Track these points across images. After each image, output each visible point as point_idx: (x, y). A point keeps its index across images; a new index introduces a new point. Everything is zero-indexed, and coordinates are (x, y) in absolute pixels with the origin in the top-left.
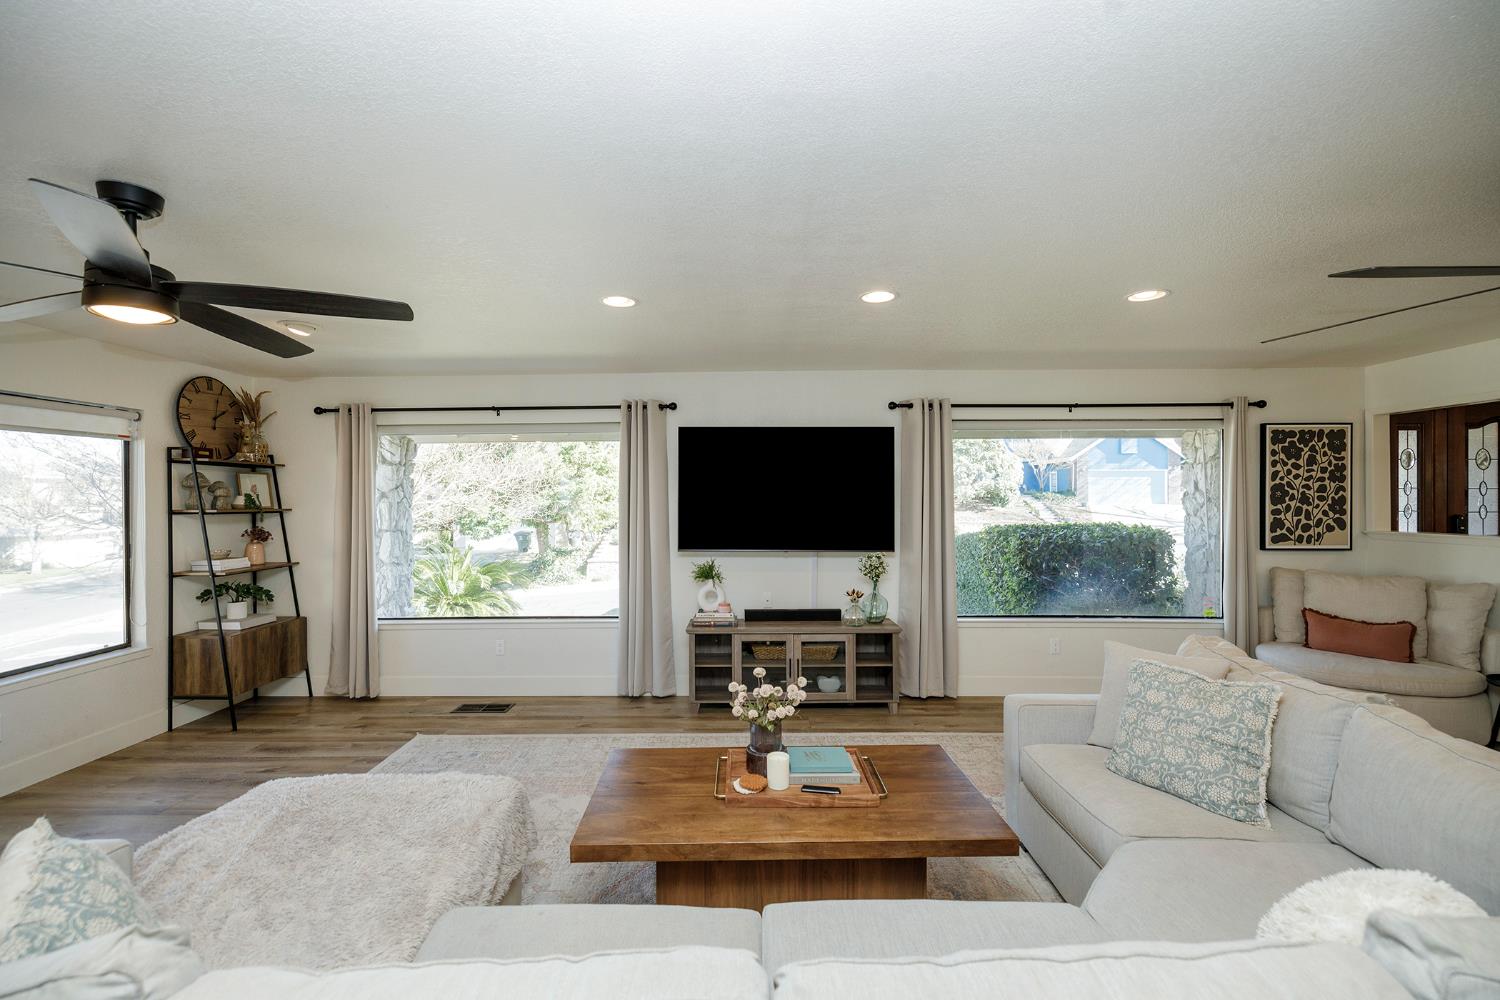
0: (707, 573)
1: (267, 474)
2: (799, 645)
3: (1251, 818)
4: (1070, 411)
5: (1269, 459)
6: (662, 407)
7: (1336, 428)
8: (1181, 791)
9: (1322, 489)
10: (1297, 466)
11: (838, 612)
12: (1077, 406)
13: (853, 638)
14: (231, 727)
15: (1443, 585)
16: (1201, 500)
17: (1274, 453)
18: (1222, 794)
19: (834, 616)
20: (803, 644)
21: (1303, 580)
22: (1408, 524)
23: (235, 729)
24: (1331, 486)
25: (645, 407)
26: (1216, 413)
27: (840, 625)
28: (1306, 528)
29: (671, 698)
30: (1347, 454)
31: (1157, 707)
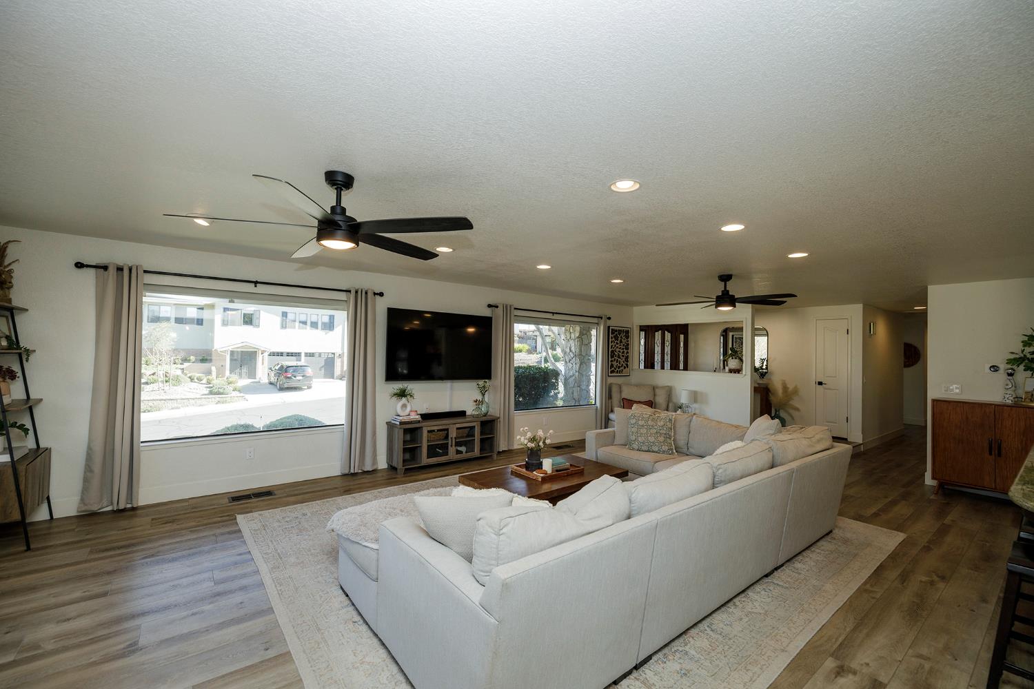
0: (402, 394)
1: (7, 317)
2: (455, 429)
3: (672, 453)
5: (610, 340)
6: (375, 294)
7: (627, 329)
8: (655, 450)
9: (623, 352)
10: (617, 343)
11: (465, 412)
12: (556, 313)
13: (479, 423)
14: (25, 548)
15: (657, 387)
16: (572, 356)
17: (612, 338)
18: (665, 448)
19: (462, 414)
20: (457, 429)
21: (620, 388)
22: (642, 366)
23: (29, 549)
24: (626, 351)
25: (366, 293)
26: (595, 320)
27: (466, 418)
28: (619, 367)
29: (374, 471)
30: (629, 339)
31: (643, 426)
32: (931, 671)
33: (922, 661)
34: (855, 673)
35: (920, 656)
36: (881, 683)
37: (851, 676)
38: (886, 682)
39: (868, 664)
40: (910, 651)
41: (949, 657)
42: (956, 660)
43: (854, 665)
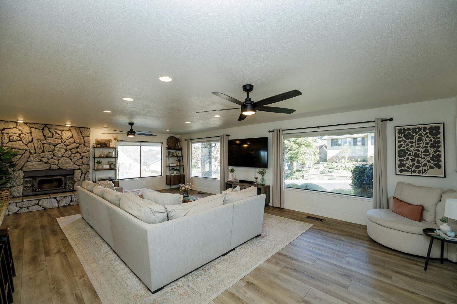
0: (232, 171)
1: (181, 151)
4: (319, 128)
5: (397, 140)
7: (434, 125)
9: (426, 151)
10: (412, 142)
17: (399, 138)
19: (252, 183)
24: (432, 150)
28: (418, 167)
30: (441, 136)
32: (36, 269)
33: (40, 269)
34: (55, 253)
35: (42, 270)
36: (47, 256)
37: (55, 252)
38: (46, 258)
39: (54, 257)
40: (46, 269)
41: (32, 277)
42: (29, 278)
43: (57, 255)
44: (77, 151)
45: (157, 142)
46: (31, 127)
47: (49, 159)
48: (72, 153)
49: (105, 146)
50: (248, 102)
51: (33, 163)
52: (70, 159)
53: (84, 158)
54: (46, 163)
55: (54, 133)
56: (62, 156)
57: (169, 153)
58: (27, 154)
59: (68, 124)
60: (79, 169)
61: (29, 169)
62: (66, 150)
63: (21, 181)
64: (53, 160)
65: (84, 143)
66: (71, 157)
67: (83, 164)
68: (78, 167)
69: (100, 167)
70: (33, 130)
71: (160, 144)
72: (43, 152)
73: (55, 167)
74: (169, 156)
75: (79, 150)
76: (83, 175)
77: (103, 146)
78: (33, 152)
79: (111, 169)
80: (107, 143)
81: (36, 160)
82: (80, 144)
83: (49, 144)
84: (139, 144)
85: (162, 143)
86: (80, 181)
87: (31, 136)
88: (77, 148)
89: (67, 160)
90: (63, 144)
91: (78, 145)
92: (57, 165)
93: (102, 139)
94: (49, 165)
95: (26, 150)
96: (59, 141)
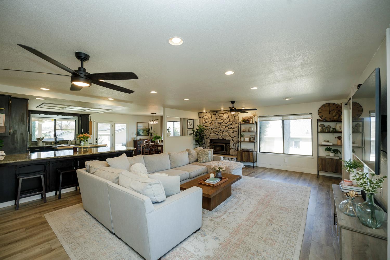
44: (231, 127)
45: (306, 114)
46: (211, 114)
47: (218, 132)
48: (229, 129)
49: (248, 122)
50: (82, 72)
51: (212, 135)
52: (228, 133)
53: (235, 132)
54: (217, 135)
55: (220, 116)
56: (224, 131)
57: (322, 126)
58: (211, 129)
59: (222, 109)
60: (233, 140)
61: (211, 138)
62: (226, 127)
63: (209, 144)
64: (220, 133)
65: (234, 121)
66: (228, 132)
67: (235, 137)
68: (231, 138)
69: (242, 140)
70: (212, 115)
71: (310, 116)
72: (216, 128)
73: (221, 138)
74: (322, 131)
75: (232, 126)
76: (235, 144)
77: (247, 123)
78: (212, 128)
79: (250, 141)
80: (249, 119)
81: (213, 133)
82: (233, 122)
83: (218, 123)
84: (281, 118)
85: (312, 114)
86: (233, 148)
87: (212, 119)
88: (231, 124)
89: (226, 134)
90: (224, 123)
91: (232, 122)
92: (222, 136)
93: (246, 117)
94: (218, 136)
95: (210, 127)
96: (222, 121)
